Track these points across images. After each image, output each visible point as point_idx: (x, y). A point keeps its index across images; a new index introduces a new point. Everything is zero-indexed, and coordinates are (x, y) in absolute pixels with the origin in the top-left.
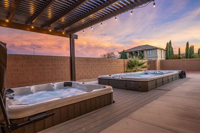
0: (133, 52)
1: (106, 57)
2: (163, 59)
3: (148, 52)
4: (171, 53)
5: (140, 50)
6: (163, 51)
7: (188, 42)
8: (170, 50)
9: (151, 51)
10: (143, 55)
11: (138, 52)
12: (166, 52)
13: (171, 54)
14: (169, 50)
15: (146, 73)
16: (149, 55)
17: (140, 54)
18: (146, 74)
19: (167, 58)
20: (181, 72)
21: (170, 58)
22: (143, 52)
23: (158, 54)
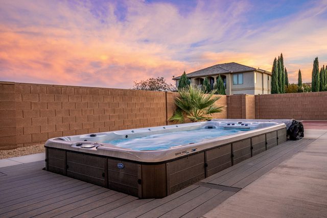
0: (204, 78)
1: (148, 87)
2: (266, 93)
3: (235, 77)
4: (283, 80)
5: (219, 73)
6: (265, 76)
7: (317, 59)
8: (281, 75)
9: (240, 76)
10: (224, 84)
11: (215, 77)
12: (272, 79)
13: (283, 82)
14: (279, 75)
15: (210, 125)
16: (238, 84)
17: (217, 82)
18: (210, 128)
19: (274, 91)
20: (293, 124)
21: (280, 90)
22: (224, 77)
23: (255, 82)
